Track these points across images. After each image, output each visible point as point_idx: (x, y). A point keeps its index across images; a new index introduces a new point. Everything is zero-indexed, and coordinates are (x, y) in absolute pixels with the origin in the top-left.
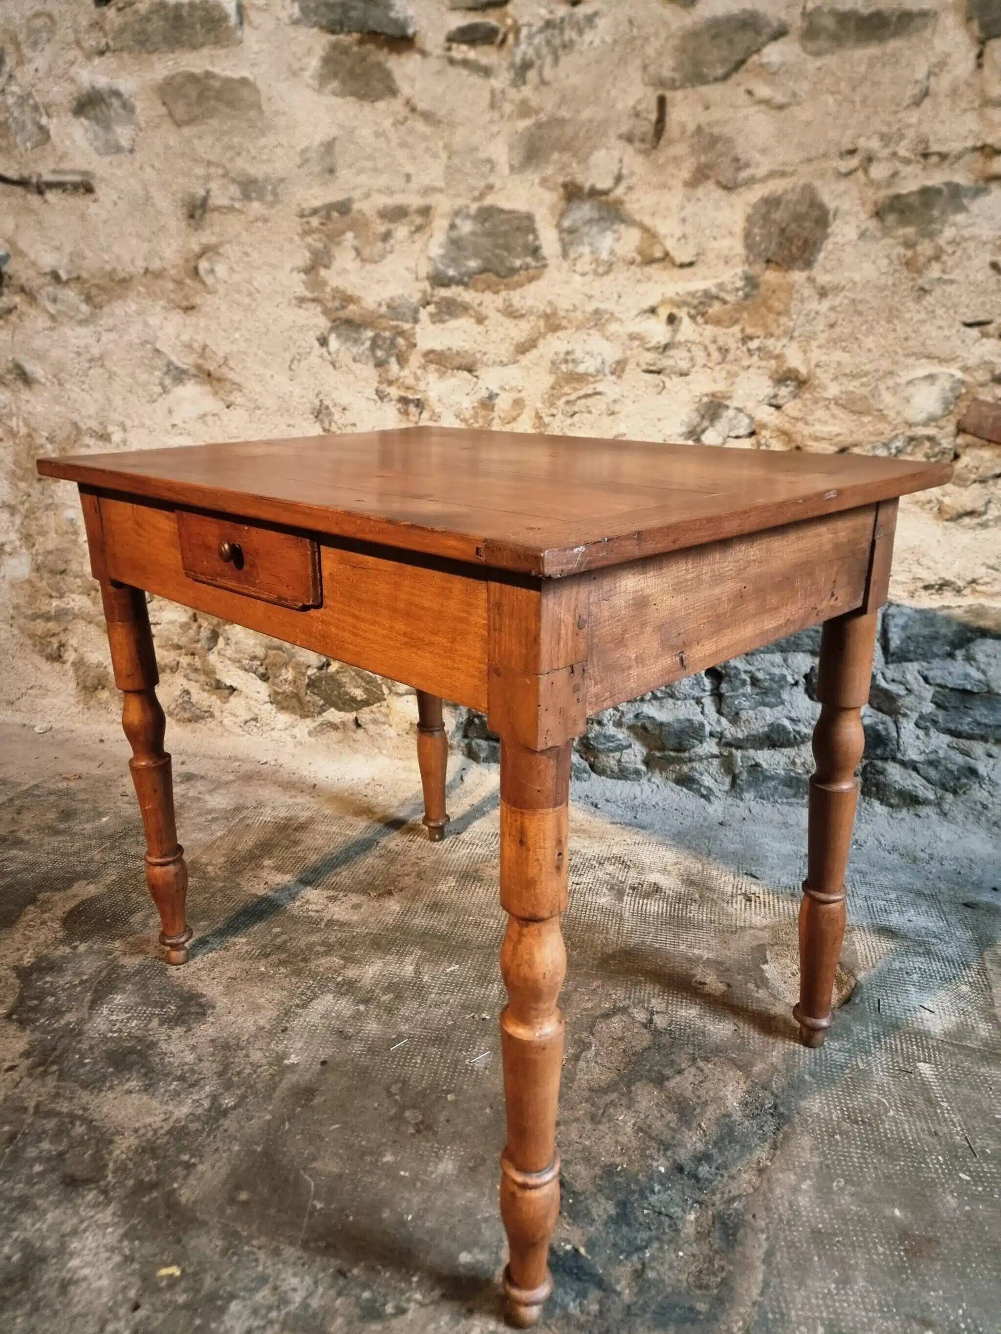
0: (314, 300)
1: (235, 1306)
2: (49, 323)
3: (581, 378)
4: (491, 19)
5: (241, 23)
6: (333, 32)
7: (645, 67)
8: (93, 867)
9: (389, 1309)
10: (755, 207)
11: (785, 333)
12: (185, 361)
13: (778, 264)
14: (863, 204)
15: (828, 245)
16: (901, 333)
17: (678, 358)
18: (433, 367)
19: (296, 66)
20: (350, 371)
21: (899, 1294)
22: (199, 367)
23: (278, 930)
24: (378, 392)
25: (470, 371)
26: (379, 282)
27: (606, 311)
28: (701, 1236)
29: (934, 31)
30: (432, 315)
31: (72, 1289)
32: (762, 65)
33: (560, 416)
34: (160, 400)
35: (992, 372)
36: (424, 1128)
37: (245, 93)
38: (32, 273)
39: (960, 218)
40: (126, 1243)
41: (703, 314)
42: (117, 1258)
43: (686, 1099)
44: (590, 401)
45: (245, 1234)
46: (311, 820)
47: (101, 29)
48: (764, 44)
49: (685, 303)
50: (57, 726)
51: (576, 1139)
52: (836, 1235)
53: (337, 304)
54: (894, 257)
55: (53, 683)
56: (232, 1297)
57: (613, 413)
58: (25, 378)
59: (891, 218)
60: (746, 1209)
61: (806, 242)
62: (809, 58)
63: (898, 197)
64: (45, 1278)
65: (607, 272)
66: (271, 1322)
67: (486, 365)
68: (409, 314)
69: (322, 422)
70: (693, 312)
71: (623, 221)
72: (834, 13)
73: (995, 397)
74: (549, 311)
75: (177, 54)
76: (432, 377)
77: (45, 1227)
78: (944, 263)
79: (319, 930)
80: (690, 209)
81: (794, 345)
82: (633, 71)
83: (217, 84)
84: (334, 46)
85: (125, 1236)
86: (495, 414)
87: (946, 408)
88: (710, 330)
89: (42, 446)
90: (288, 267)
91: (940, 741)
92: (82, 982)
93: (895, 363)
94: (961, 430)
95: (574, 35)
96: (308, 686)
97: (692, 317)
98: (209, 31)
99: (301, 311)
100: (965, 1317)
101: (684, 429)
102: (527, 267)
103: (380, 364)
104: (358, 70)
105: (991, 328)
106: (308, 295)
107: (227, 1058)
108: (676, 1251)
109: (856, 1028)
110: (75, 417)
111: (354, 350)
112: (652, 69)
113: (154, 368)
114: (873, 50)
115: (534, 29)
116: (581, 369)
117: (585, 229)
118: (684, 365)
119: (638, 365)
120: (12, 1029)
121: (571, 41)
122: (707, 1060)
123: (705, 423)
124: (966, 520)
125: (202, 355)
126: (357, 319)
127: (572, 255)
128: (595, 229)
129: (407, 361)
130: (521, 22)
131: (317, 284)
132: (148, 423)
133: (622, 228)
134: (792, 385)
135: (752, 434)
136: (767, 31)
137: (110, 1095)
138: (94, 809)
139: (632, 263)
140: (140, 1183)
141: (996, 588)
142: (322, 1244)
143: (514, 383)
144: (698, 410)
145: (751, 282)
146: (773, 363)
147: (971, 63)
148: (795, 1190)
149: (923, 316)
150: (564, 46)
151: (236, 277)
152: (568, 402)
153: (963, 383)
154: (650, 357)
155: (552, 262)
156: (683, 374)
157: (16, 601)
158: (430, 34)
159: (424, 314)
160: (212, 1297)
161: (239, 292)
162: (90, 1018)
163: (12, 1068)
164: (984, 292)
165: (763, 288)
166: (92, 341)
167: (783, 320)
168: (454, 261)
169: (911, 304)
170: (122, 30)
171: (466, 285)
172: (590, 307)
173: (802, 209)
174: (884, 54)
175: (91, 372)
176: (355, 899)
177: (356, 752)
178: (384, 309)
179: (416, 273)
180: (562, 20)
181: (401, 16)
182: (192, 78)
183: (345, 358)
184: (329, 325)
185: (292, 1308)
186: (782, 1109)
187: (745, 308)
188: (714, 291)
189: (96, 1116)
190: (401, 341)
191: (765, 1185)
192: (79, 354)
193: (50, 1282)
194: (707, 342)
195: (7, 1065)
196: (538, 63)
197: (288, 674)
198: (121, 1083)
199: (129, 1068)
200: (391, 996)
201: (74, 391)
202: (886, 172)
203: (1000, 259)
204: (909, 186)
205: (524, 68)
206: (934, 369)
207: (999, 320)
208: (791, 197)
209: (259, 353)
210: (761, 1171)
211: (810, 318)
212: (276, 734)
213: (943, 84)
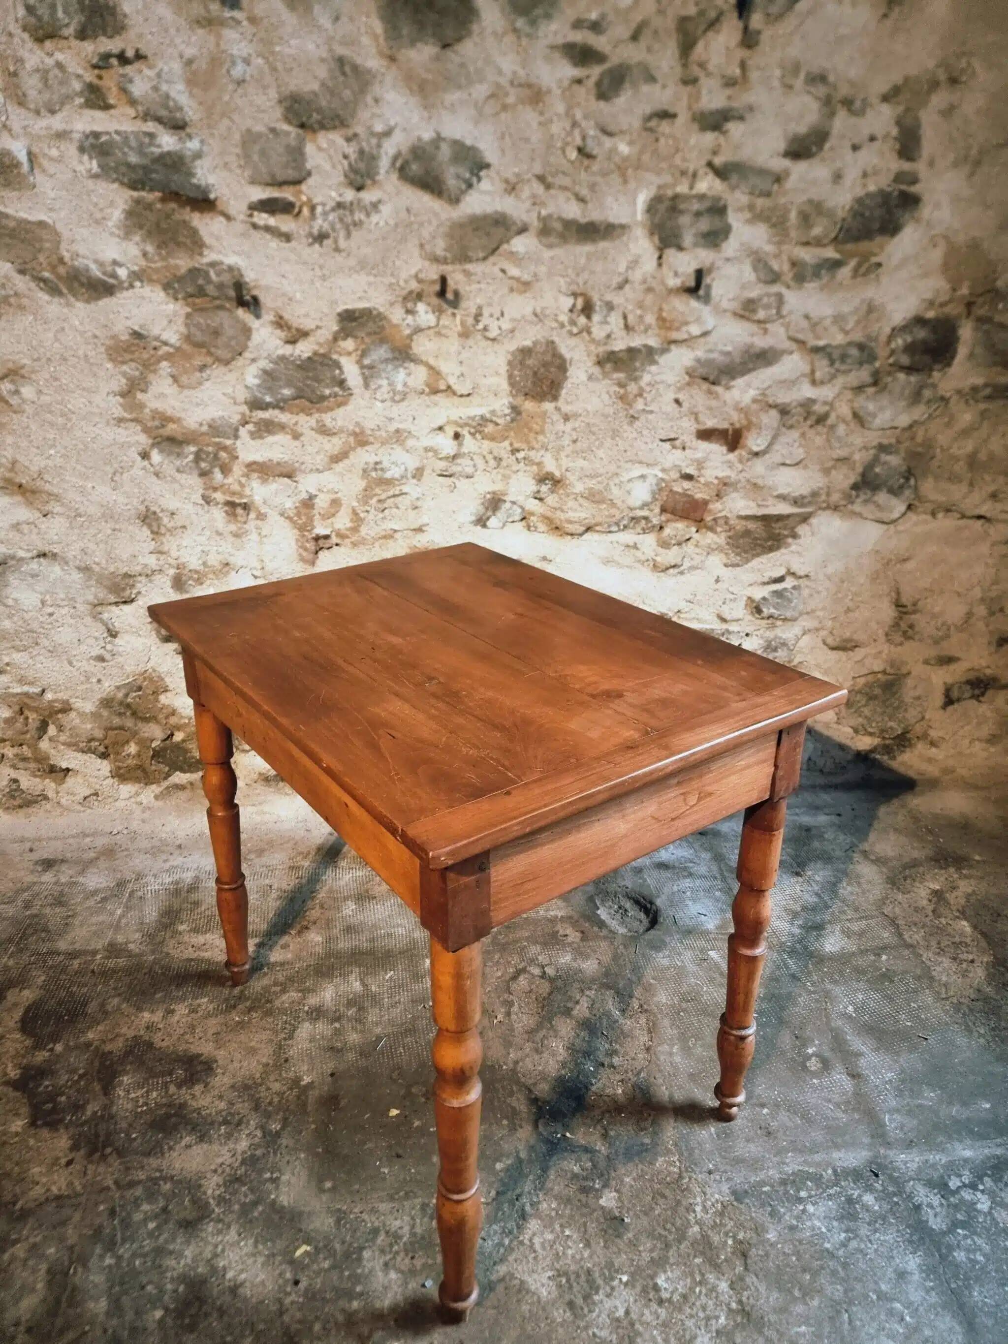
0: (132, 420)
1: (366, 1254)
3: (388, 482)
4: (287, 194)
5: (32, 169)
6: (134, 188)
7: (422, 246)
10: (513, 353)
11: (542, 447)
13: (533, 397)
14: (589, 355)
15: (568, 384)
16: (621, 447)
17: (464, 465)
18: (255, 475)
19: (98, 215)
20: (174, 480)
22: (8, 481)
24: (204, 497)
25: (289, 476)
26: (198, 405)
27: (404, 430)
29: (629, 239)
30: (251, 433)
31: (241, 1290)
32: (512, 253)
33: (371, 512)
35: (680, 472)
37: (44, 234)
39: (653, 368)
41: (481, 433)
42: (261, 1259)
43: (588, 1020)
44: (397, 499)
45: (345, 1207)
48: (512, 237)
49: (466, 425)
53: (157, 423)
54: (612, 393)
56: (361, 1249)
57: (415, 508)
59: (608, 366)
60: (649, 1075)
61: (552, 382)
62: (544, 249)
63: (613, 353)
64: (215, 1291)
65: (403, 400)
66: (397, 1253)
67: (304, 472)
68: (230, 432)
69: (150, 526)
70: (473, 431)
71: (412, 361)
72: (560, 219)
73: (683, 489)
74: (357, 430)
76: (255, 483)
78: (645, 399)
80: (465, 355)
81: (549, 455)
82: (412, 247)
83: (12, 224)
84: (138, 202)
85: (257, 1242)
86: (315, 512)
87: (653, 497)
88: (487, 444)
90: (103, 391)
93: (619, 467)
94: (663, 510)
95: (363, 217)
96: (153, 757)
97: (473, 435)
99: (120, 430)
100: (779, 1095)
101: (474, 518)
102: (336, 395)
103: (203, 474)
104: (164, 225)
105: (677, 443)
106: (127, 416)
107: (252, 1096)
109: (667, 940)
111: (178, 463)
112: (428, 247)
114: (587, 248)
115: (328, 208)
116: (388, 475)
117: (382, 366)
118: (469, 470)
119: (433, 471)
121: (360, 221)
122: (590, 989)
123: (489, 513)
124: (671, 571)
125: (12, 470)
126: (179, 437)
127: (373, 386)
128: (390, 367)
129: (230, 470)
130: (315, 201)
131: (135, 406)
133: (412, 365)
134: (549, 483)
135: (523, 519)
136: (514, 228)
137: (174, 1154)
139: (422, 393)
140: (243, 1205)
141: (693, 615)
142: (402, 1194)
143: (330, 486)
144: (482, 504)
145: (516, 410)
146: (535, 468)
147: (654, 263)
149: (635, 435)
150: (355, 224)
151: (45, 399)
152: (379, 501)
153: (662, 480)
154: (442, 464)
155: (356, 391)
156: (469, 477)
158: (232, 202)
159: (243, 432)
160: (347, 1255)
161: (50, 412)
163: (71, 1162)
164: (671, 420)
165: (524, 415)
167: (541, 438)
168: (270, 390)
169: (626, 427)
171: (282, 409)
172: (392, 428)
173: (548, 358)
174: (596, 251)
176: (279, 940)
178: (205, 428)
179: (234, 398)
180: (352, 204)
181: (203, 183)
183: (168, 469)
184: (150, 441)
185: (405, 1239)
186: (645, 1007)
187: (511, 429)
188: (488, 416)
190: (223, 454)
191: (654, 1057)
194: (485, 453)
195: (64, 1161)
196: (332, 235)
197: (132, 748)
198: (178, 1142)
199: (175, 1128)
200: (354, 1009)
202: (603, 334)
203: (681, 396)
204: (619, 345)
205: (321, 237)
206: (645, 471)
207: (682, 438)
208: (539, 349)
209: (79, 467)
210: (648, 1049)
211: (559, 436)
212: (120, 804)
213: (637, 276)
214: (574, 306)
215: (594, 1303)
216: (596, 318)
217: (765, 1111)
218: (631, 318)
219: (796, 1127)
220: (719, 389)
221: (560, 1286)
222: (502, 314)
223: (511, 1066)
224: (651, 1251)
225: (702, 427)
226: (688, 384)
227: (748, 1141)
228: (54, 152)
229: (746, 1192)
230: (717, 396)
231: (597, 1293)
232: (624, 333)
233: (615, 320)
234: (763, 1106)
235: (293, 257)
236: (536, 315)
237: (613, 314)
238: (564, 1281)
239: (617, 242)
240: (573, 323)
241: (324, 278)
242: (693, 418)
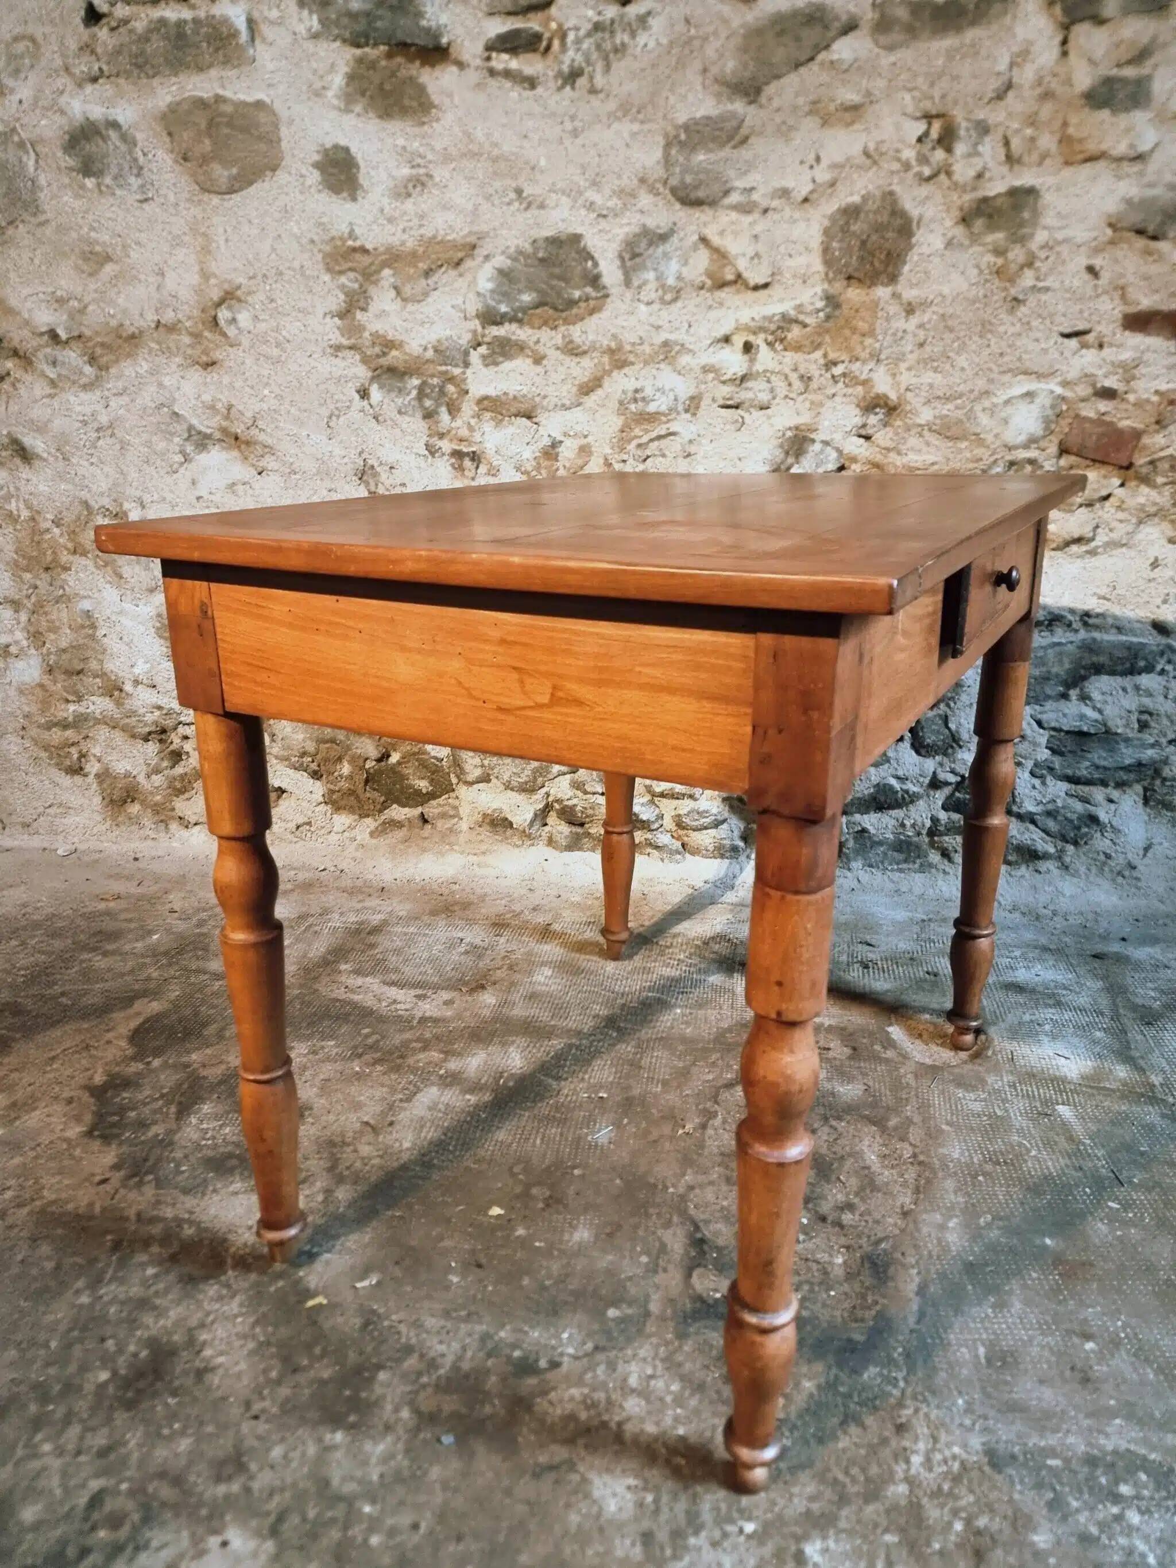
0: (351, 348)
1: (383, 1376)
2: (48, 390)
3: (652, 418)
4: (533, 23)
5: (253, 40)
6: (358, 46)
7: (705, 69)
8: (152, 985)
9: (543, 1363)
10: (833, 218)
11: (871, 355)
12: (206, 424)
13: (860, 280)
14: (948, 210)
15: (913, 257)
16: (995, 348)
17: (757, 390)
18: (488, 415)
19: (318, 85)
20: (396, 424)
21: (1056, 1314)
22: (224, 431)
23: (366, 1031)
24: (427, 446)
25: (529, 417)
26: (422, 323)
27: (676, 343)
28: (850, 1276)
29: (1015, 17)
30: (484, 357)
31: (208, 1377)
32: (832, 62)
33: (631, 461)
34: (182, 470)
35: (1094, 385)
36: (554, 1201)
37: (263, 117)
38: (26, 333)
39: (1051, 220)
40: (258, 1330)
41: (782, 340)
42: (251, 1345)
44: (663, 443)
45: (382, 1311)
46: (385, 923)
47: (93, 52)
48: (834, 39)
49: (762, 329)
50: (82, 847)
51: (713, 1200)
52: (987, 1265)
53: (377, 350)
54: (983, 266)
55: (75, 800)
56: (380, 1367)
57: (689, 455)
58: (23, 454)
59: (979, 224)
60: (895, 1248)
61: (889, 254)
62: (882, 52)
63: (985, 200)
65: (675, 300)
67: (547, 409)
68: (459, 356)
69: (367, 484)
70: (770, 338)
73: (1098, 412)
74: (613, 345)
75: (182, 77)
76: (488, 426)
77: (169, 1323)
78: (1038, 269)
79: (412, 1028)
80: (761, 226)
81: (882, 369)
82: (692, 74)
83: (228, 109)
84: (360, 61)
85: (257, 1322)
86: (560, 464)
87: (1046, 429)
88: (790, 357)
89: (48, 530)
90: (320, 311)
91: (1058, 789)
92: (162, 1096)
93: (991, 381)
94: (1064, 450)
95: (626, 38)
96: (367, 781)
97: (770, 344)
98: (217, 50)
99: (338, 361)
100: (1124, 1328)
101: (768, 467)
102: (588, 298)
103: (429, 415)
104: (387, 87)
105: (1090, 338)
106: (346, 342)
107: (333, 1154)
108: (828, 1290)
109: (991, 1079)
110: (84, 495)
111: (399, 401)
112: (713, 69)
113: (172, 434)
114: (949, 42)
115: (582, 33)
116: (652, 408)
117: (649, 253)
118: (764, 397)
119: (714, 400)
120: (96, 1145)
121: (623, 44)
122: (839, 1118)
123: (790, 460)
124: (1074, 548)
125: (227, 417)
126: (401, 367)
127: (636, 283)
128: (659, 253)
129: (459, 410)
130: (567, 25)
131: (354, 329)
132: (169, 497)
133: (689, 249)
134: (881, 412)
135: (842, 468)
136: (836, 25)
137: (216, 1198)
138: (142, 927)
139: (702, 288)
141: (1109, 620)
142: (463, 1313)
143: (578, 428)
144: (781, 446)
145: (832, 301)
146: (860, 388)
147: (1055, 51)
148: (942, 1227)
149: (1018, 328)
150: (616, 51)
151: (262, 327)
152: (639, 446)
153: (1063, 399)
154: (726, 390)
155: (614, 291)
156: (763, 407)
157: (26, 709)
158: (466, 43)
159: (475, 357)
160: (359, 1370)
161: (266, 342)
162: (179, 1128)
163: (104, 1181)
164: (1081, 299)
165: (845, 309)
166: (99, 407)
167: (868, 341)
168: (506, 296)
169: (1004, 316)
170: (118, 52)
171: (520, 321)
172: (658, 339)
173: (884, 218)
174: (962, 45)
175: (101, 442)
176: (446, 995)
177: (424, 850)
178: (430, 354)
179: (464, 311)
180: (613, 22)
181: (433, 24)
182: (201, 104)
183: (389, 411)
184: (370, 374)
185: (442, 1371)
186: (921, 1158)
187: (827, 331)
188: (792, 313)
189: (204, 1218)
190: (451, 388)
191: (911, 1226)
192: (85, 423)
193: (185, 1373)
194: (787, 370)
195: (98, 1178)
196: (587, 70)
197: (346, 769)
198: (226, 1186)
199: (231, 1171)
201: (81, 465)
202: (972, 173)
203: (1097, 262)
204: (996, 188)
205: (572, 76)
206: (1032, 385)
207: (1099, 328)
208: (871, 206)
209: (293, 410)
210: (905, 1214)
211: (899, 337)
212: (334, 838)
213: (1026, 75)
214: (926, 134)
215: (686, 1548)
216: (960, 148)
217: (1090, 1346)
218: (1016, 143)
219: (1143, 1383)
220: (1163, 246)
221: (640, 1505)
222: (818, 159)
223: (681, 1190)
224: (812, 1499)
225: (1132, 309)
226: (1112, 242)
227: (1041, 1382)
228: (274, 14)
229: (1013, 1457)
230: (1161, 258)
231: (696, 1533)
232: (1005, 169)
233: (990, 150)
234: (1088, 1337)
235: (537, 109)
236: (867, 154)
237: (987, 139)
238: (649, 1498)
239: (995, 27)
240: (923, 160)
241: (575, 133)
242: (1117, 295)
